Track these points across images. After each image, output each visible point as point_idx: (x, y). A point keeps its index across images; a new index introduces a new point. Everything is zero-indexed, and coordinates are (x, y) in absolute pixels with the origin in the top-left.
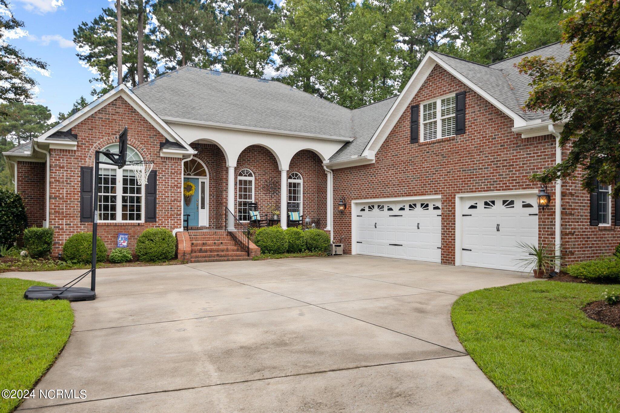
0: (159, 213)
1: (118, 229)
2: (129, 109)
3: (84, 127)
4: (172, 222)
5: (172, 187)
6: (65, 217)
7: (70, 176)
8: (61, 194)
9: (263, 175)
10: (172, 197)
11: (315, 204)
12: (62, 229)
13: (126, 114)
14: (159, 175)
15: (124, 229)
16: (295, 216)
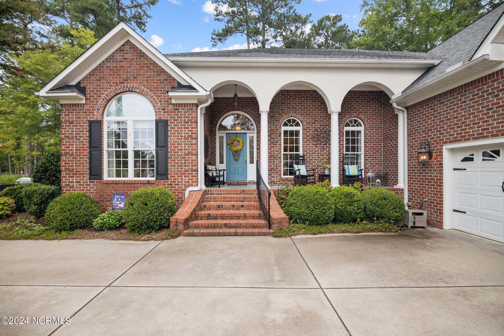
0: (172, 169)
1: (127, 187)
2: (137, 53)
3: (93, 78)
4: (186, 179)
5: (185, 138)
6: (74, 174)
7: (79, 131)
8: (71, 150)
9: (312, 123)
10: (186, 150)
11: (381, 155)
12: (73, 187)
13: (134, 59)
14: (171, 125)
15: (134, 187)
16: (352, 170)
